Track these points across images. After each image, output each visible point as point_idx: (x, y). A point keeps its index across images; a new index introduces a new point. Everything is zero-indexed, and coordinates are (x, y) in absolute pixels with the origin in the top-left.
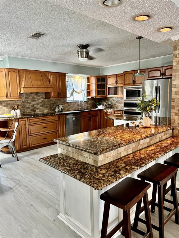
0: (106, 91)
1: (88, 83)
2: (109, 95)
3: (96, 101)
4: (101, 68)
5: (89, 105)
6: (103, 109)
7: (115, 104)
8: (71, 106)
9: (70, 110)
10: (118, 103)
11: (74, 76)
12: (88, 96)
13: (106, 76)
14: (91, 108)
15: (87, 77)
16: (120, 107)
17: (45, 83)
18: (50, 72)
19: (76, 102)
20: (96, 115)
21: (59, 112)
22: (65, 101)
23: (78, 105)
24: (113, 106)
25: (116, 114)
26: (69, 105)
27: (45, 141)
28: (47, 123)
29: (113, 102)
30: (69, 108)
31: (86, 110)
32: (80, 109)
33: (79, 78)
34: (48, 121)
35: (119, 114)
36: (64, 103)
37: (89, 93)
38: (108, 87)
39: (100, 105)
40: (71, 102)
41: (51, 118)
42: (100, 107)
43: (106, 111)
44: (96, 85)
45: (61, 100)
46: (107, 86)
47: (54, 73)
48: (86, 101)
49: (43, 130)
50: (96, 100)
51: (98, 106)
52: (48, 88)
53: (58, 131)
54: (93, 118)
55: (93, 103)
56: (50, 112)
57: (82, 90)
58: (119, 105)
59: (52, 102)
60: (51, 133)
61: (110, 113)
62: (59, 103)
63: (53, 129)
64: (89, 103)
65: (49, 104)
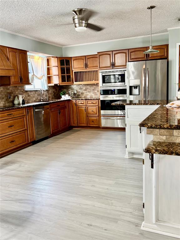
0: (71, 76)
1: (48, 67)
2: (75, 82)
3: (58, 90)
4: (63, 47)
5: (50, 95)
6: (71, 99)
7: (82, 93)
8: (31, 96)
9: (30, 101)
10: (85, 92)
11: (33, 56)
12: (48, 83)
13: (71, 58)
14: (52, 99)
15: (47, 58)
16: (89, 96)
17: (5, 63)
18: (9, 48)
19: (37, 91)
20: (64, 108)
21: (19, 104)
22: (24, 90)
23: (39, 95)
24: (79, 95)
25: (89, 104)
26: (29, 96)
27: (13, 146)
28: (14, 119)
29: (80, 90)
30: (29, 100)
31: (49, 101)
32: (41, 100)
33: (39, 59)
34: (15, 116)
35: (94, 104)
36: (22, 92)
37: (49, 79)
38: (74, 71)
39: (64, 94)
40: (30, 91)
41: (18, 112)
42: (65, 98)
43: (76, 102)
44: (60, 69)
45: (20, 88)
46: (72, 71)
47: (14, 50)
48: (46, 89)
49: (10, 129)
50: (57, 88)
51: (63, 96)
52: (10, 70)
53: (26, 130)
54: (62, 110)
55: (54, 92)
56: (7, 105)
57: (43, 75)
58: (88, 93)
59: (8, 91)
60: (18, 133)
61: (81, 103)
62: (17, 93)
63: (21, 127)
64: (50, 92)
65: (6, 93)
